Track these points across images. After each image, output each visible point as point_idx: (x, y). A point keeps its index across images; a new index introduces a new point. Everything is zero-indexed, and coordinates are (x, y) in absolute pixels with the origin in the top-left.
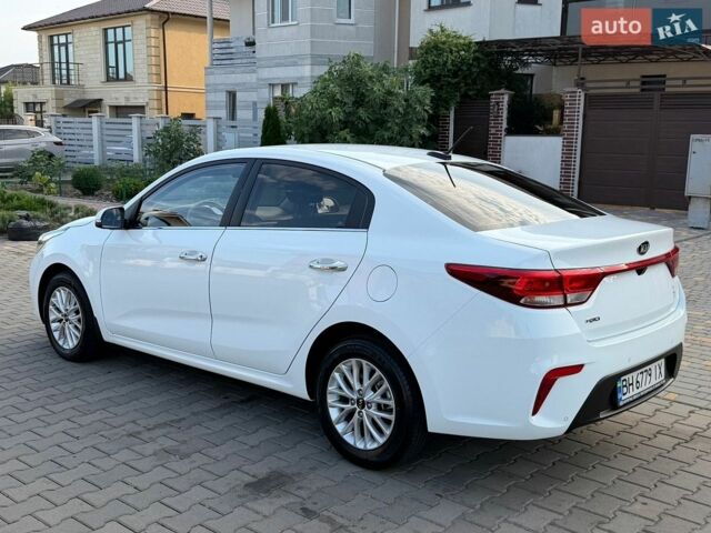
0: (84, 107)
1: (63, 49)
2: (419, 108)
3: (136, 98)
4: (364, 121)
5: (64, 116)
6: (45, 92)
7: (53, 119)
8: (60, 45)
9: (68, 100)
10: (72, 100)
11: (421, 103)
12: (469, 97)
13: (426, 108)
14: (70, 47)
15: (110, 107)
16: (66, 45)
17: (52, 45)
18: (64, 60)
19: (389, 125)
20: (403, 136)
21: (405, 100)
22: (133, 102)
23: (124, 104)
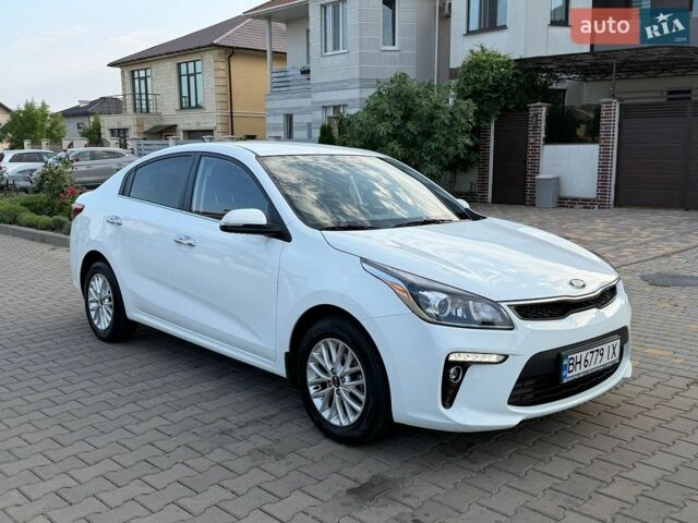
0: (161, 132)
1: (143, 82)
4: (413, 134)
5: (145, 139)
6: (127, 120)
7: (135, 142)
8: (140, 79)
9: (147, 127)
10: (151, 126)
11: (465, 115)
12: (509, 111)
13: (471, 120)
14: (149, 80)
15: (184, 131)
16: (145, 78)
17: (133, 79)
18: (143, 91)
19: (436, 136)
20: (449, 146)
21: (451, 113)
22: (203, 127)
23: (194, 129)
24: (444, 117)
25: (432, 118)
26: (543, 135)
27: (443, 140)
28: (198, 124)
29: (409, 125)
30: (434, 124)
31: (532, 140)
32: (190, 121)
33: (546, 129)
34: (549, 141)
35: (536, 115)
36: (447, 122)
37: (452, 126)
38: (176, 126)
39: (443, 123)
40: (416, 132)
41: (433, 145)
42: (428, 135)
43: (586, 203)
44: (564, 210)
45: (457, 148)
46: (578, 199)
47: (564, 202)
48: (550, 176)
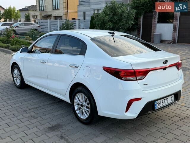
0: (47, 17)
2: (131, 16)
3: (60, 14)
4: (116, 20)
5: (41, 19)
6: (37, 13)
7: (38, 20)
9: (43, 15)
10: (44, 15)
11: (132, 14)
12: (147, 12)
13: (134, 16)
15: (54, 17)
19: (123, 21)
20: (127, 24)
21: (128, 14)
22: (59, 15)
23: (57, 16)
24: (125, 15)
25: (122, 15)
26: (157, 20)
27: (125, 22)
28: (58, 14)
29: (115, 17)
30: (122, 17)
31: (153, 22)
32: (55, 14)
33: (158, 18)
34: (158, 22)
35: (155, 14)
36: (126, 16)
37: (128, 17)
38: (51, 15)
39: (125, 17)
40: (117, 20)
41: (122, 24)
42: (120, 20)
43: (168, 42)
44: (162, 44)
45: (129, 25)
46: (166, 41)
47: (162, 42)
48: (158, 33)
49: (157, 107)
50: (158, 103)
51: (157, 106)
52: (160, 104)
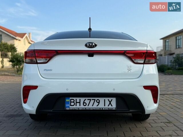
1: (168, 43)
8: (167, 42)
14: (169, 42)
16: (168, 42)
17: (165, 42)
18: (168, 45)
49: (70, 107)
50: (72, 101)
51: (71, 105)
52: (78, 104)
